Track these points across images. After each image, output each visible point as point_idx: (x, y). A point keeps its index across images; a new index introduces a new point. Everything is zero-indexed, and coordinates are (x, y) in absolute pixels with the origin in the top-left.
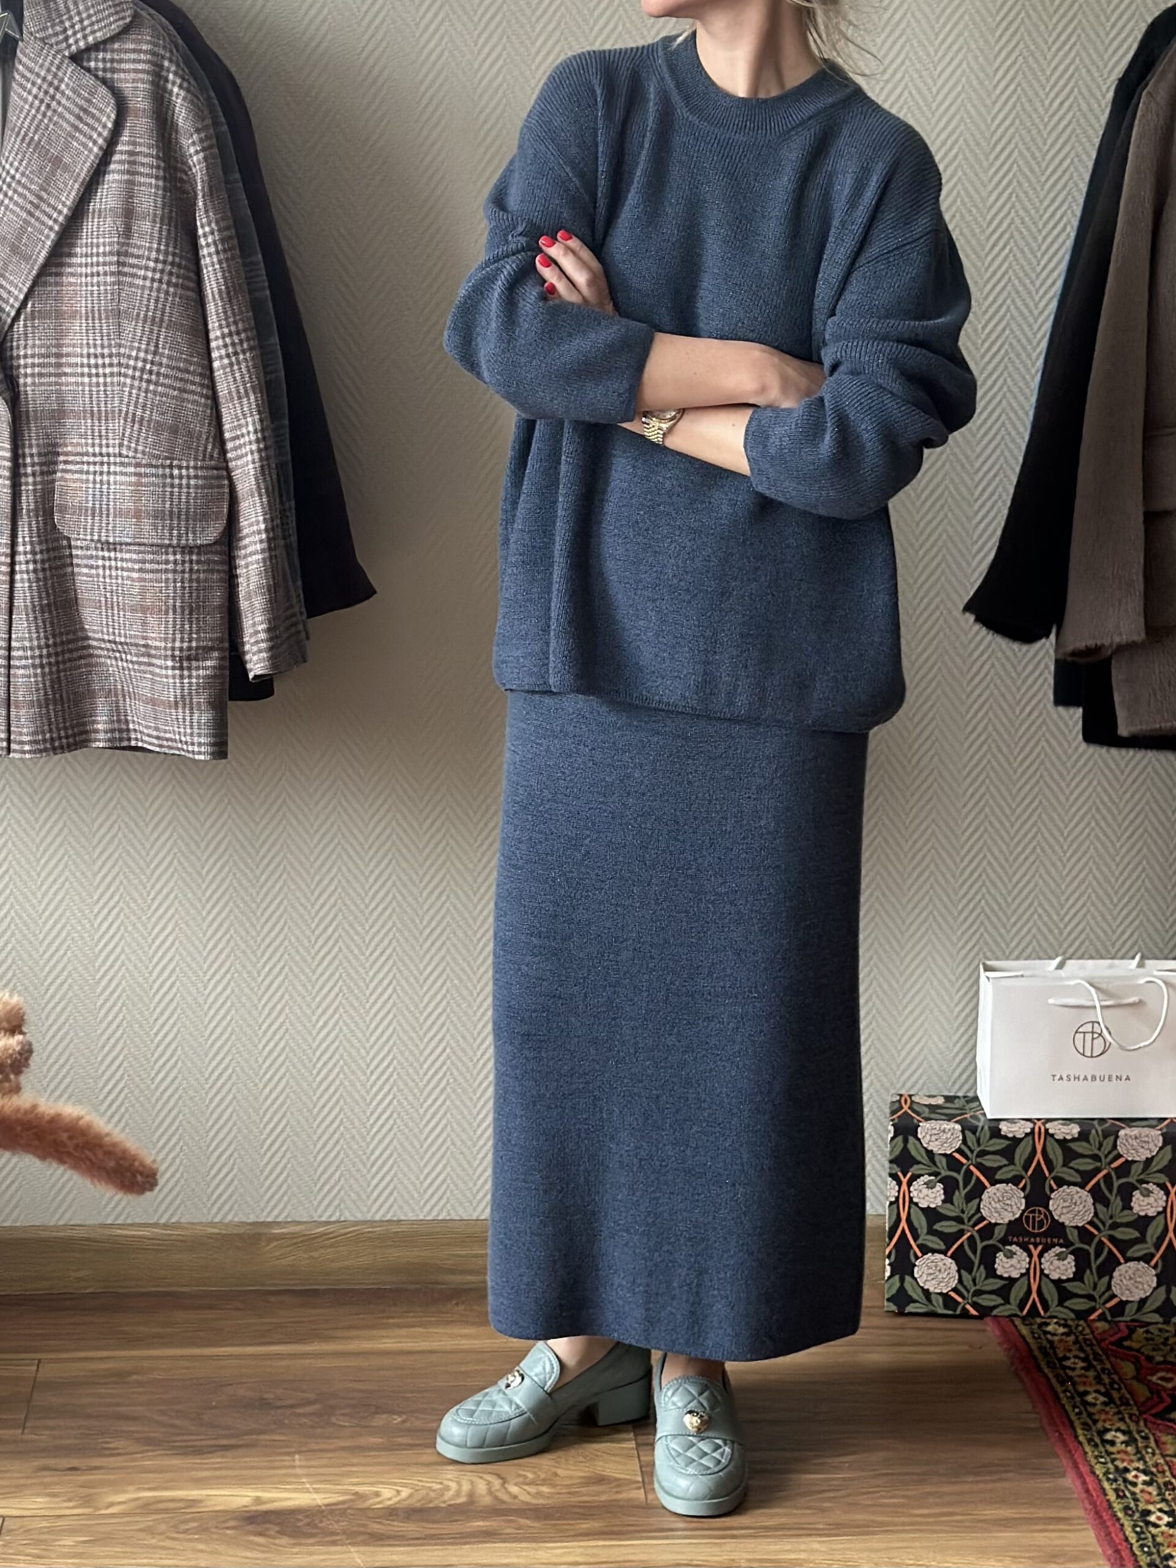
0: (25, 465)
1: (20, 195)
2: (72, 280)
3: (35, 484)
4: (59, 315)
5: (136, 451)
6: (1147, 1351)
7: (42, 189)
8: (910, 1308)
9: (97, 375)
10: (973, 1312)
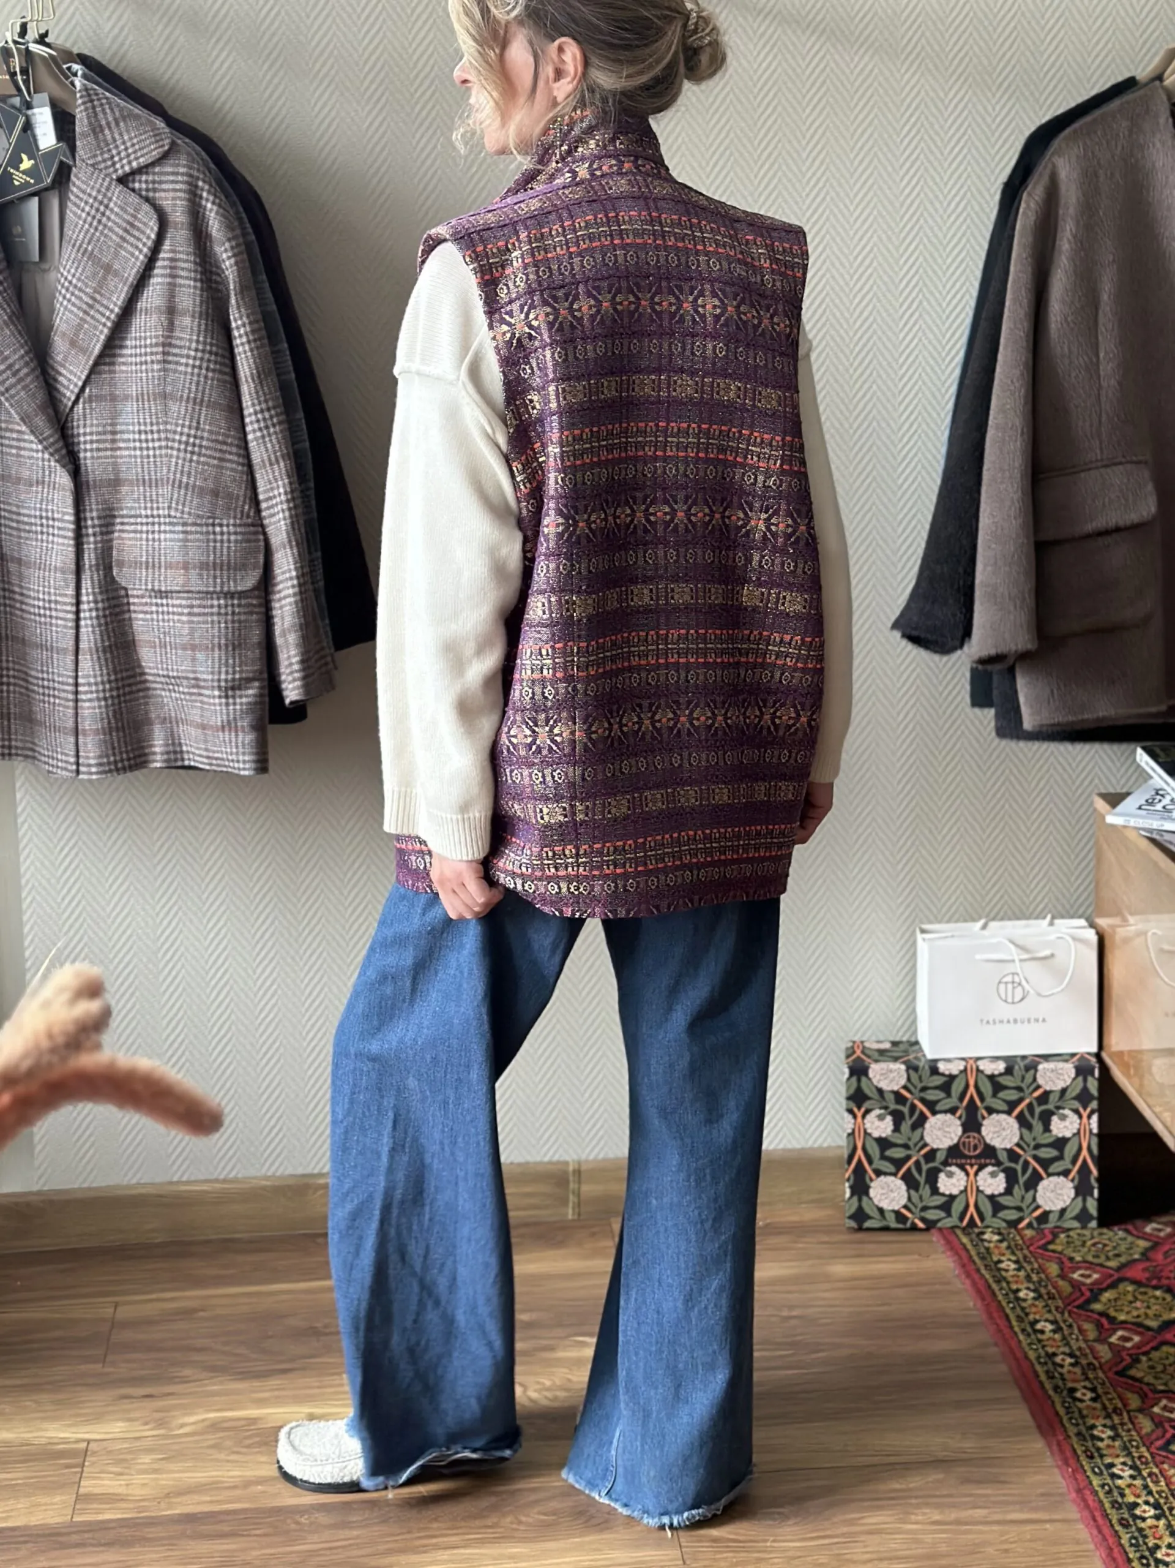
0: (86, 527)
1: (77, 297)
2: (124, 368)
3: (96, 543)
4: (113, 398)
5: (183, 512)
6: (1069, 1252)
7: (95, 291)
8: (868, 1224)
9: (148, 449)
10: (921, 1225)
